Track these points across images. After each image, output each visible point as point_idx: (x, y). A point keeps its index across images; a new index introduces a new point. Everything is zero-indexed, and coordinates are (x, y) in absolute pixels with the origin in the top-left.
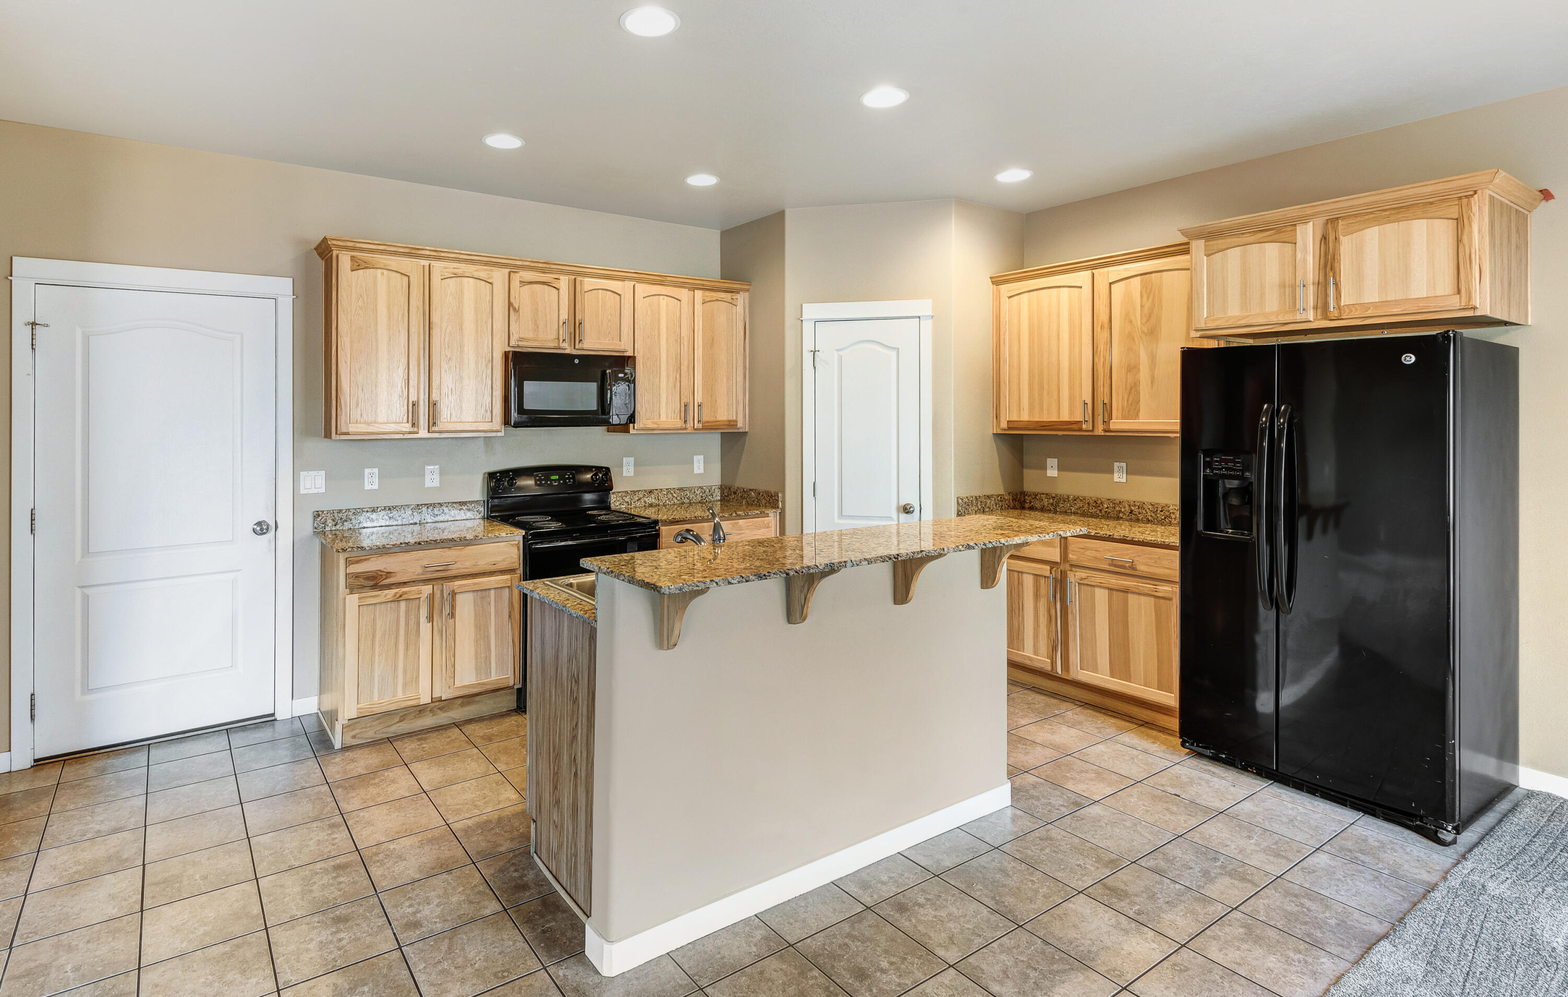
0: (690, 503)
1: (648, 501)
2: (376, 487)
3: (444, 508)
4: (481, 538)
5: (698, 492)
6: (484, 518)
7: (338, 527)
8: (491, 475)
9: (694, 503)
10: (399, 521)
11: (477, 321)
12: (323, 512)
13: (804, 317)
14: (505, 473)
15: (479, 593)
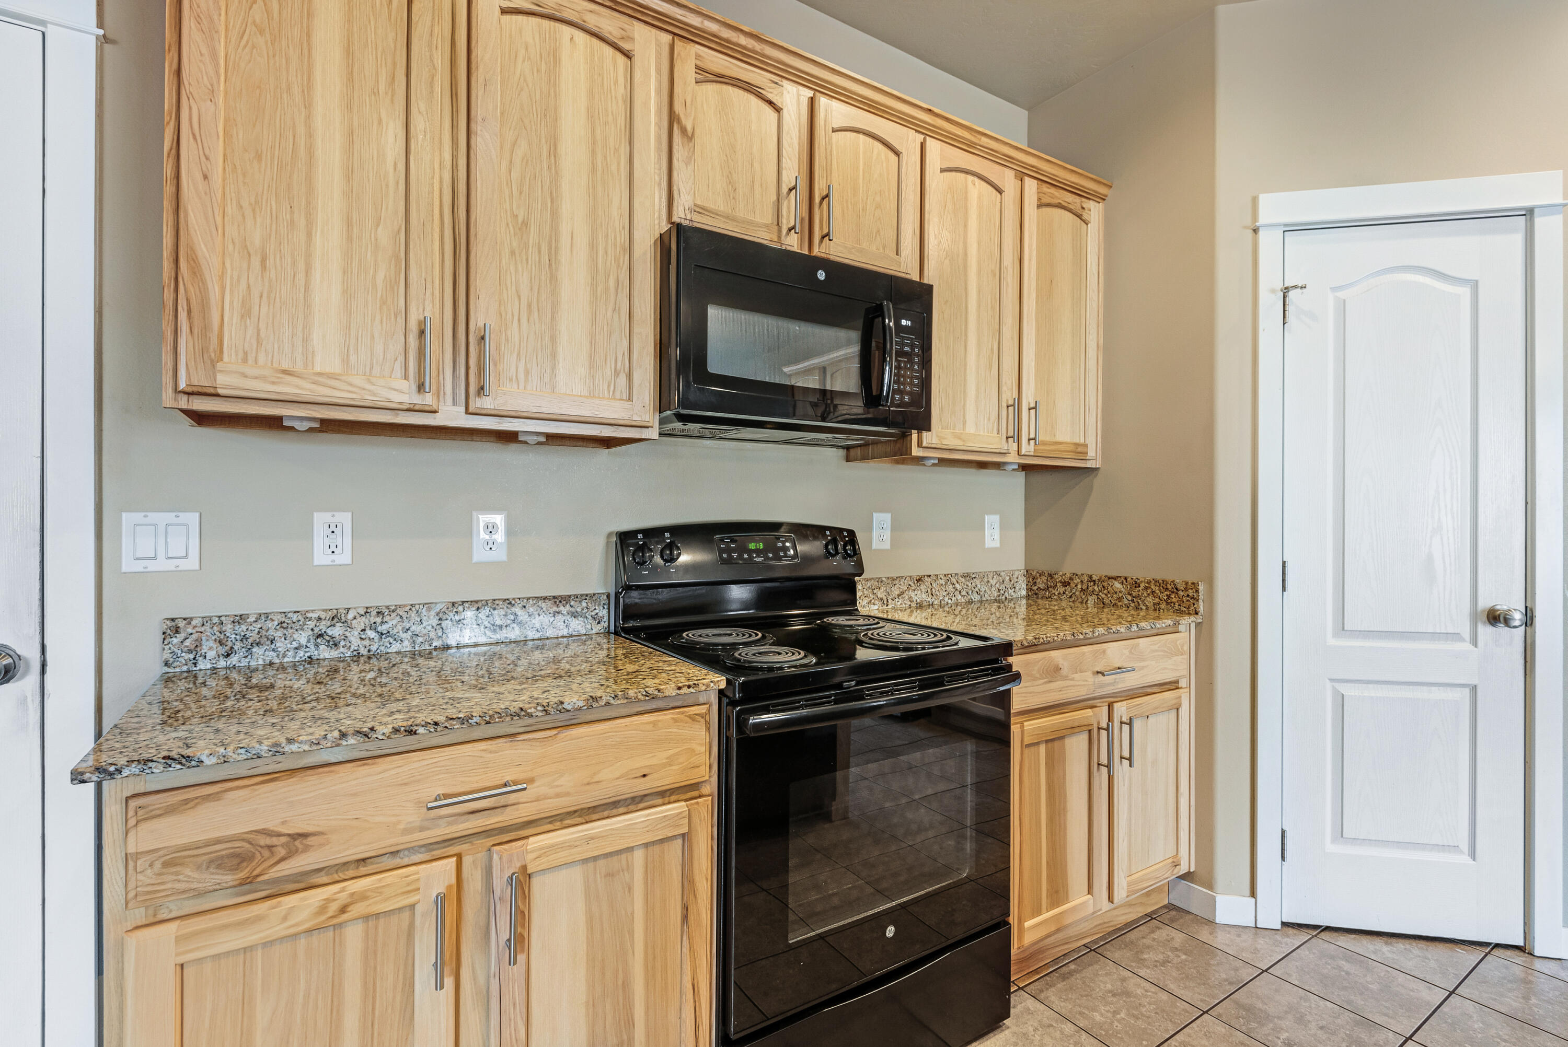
0: (981, 602)
1: (915, 598)
2: (344, 557)
3: (517, 610)
4: (608, 704)
5: (993, 582)
6: (609, 632)
7: (234, 660)
8: (625, 538)
9: (987, 600)
10: (406, 643)
11: (594, 142)
12: (188, 620)
13: (1261, 221)
14: (652, 533)
15: (601, 862)
